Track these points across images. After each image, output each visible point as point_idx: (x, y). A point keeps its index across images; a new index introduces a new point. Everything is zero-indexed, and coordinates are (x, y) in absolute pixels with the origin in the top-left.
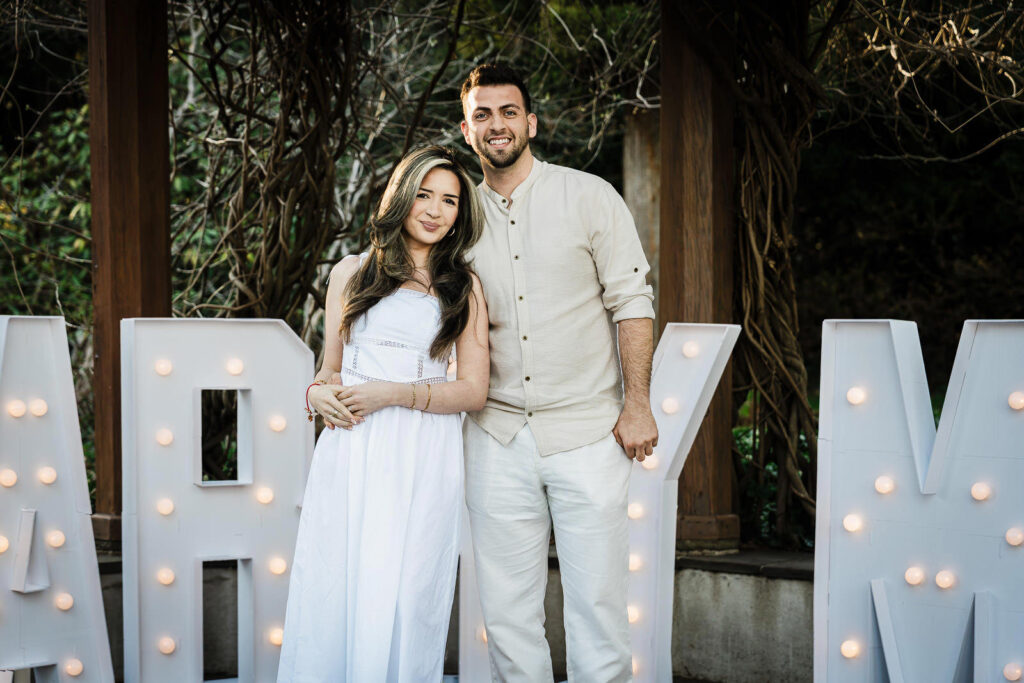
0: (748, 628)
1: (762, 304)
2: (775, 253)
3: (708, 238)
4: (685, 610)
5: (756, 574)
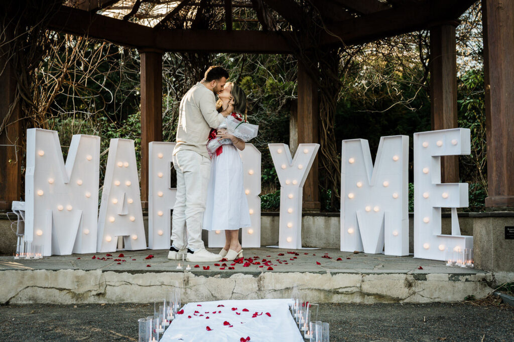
0: (323, 231)
1: (326, 143)
2: (330, 129)
3: (311, 125)
4: (305, 228)
5: (325, 216)
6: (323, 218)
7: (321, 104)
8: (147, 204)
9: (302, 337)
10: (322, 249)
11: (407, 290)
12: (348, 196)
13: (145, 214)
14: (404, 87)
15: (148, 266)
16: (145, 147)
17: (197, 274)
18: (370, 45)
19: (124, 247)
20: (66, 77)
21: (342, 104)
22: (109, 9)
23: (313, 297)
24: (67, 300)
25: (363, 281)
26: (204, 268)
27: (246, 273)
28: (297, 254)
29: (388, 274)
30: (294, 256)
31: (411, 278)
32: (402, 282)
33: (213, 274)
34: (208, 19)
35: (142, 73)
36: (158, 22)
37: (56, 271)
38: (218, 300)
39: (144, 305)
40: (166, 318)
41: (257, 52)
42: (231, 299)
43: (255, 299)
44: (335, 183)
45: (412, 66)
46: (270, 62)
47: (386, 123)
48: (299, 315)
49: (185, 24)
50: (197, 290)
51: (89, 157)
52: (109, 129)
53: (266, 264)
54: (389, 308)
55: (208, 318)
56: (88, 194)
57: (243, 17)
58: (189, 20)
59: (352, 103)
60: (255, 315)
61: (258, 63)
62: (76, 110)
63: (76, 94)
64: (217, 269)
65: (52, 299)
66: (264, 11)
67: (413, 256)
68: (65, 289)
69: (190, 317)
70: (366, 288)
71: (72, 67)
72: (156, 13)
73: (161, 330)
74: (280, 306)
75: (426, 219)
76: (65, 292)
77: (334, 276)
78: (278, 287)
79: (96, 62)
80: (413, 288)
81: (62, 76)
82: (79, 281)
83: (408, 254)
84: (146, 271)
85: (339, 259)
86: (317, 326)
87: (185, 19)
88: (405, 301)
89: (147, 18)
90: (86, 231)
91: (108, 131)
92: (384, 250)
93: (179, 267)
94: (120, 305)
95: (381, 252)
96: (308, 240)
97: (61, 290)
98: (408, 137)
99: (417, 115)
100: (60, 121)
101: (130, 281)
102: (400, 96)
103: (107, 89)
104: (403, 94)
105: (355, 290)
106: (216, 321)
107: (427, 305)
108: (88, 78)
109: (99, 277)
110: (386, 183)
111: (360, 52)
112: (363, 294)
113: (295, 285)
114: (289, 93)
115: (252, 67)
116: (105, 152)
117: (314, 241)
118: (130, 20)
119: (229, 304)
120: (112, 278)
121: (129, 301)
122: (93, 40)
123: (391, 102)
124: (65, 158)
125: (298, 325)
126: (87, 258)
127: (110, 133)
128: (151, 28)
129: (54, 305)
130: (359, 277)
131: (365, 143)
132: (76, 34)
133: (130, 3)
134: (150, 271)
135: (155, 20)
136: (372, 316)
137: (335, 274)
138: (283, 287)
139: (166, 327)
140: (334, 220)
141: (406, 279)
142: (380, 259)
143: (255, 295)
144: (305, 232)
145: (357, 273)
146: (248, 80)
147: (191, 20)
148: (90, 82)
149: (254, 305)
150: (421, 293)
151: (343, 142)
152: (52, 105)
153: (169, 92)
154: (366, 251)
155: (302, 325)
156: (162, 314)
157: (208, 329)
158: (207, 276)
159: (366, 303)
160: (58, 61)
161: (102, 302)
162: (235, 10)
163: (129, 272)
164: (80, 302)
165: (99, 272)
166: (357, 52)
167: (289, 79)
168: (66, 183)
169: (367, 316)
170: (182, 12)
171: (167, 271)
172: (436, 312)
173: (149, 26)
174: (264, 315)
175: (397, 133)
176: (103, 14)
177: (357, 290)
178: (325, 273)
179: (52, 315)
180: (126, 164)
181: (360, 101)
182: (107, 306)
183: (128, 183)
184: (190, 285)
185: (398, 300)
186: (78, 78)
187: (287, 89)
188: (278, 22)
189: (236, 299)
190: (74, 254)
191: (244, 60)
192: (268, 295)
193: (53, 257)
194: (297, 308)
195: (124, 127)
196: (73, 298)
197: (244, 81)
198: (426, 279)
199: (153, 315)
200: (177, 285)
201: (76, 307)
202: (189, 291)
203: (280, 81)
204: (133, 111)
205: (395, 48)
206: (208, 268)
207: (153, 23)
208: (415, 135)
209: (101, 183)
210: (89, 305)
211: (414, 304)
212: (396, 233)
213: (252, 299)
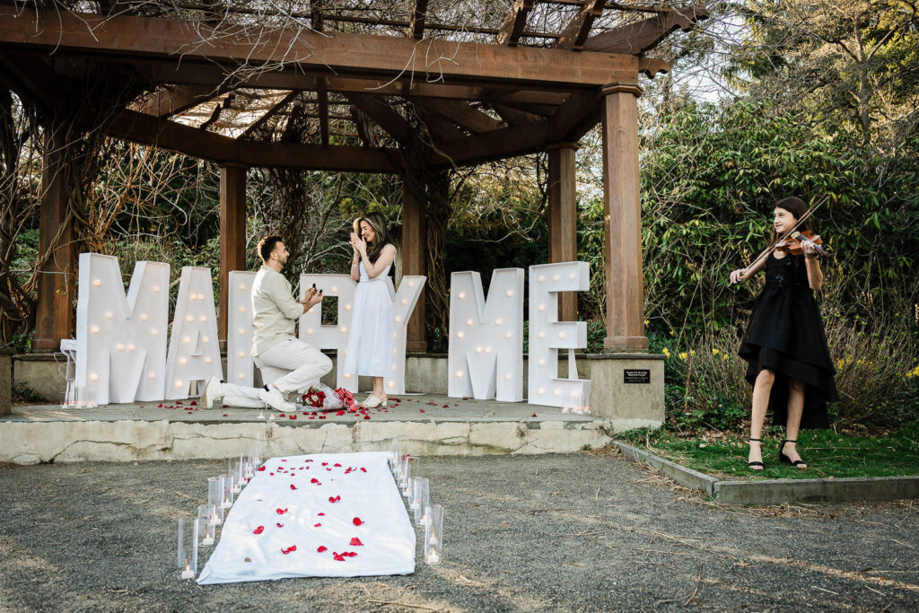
0: (429, 375)
2: (438, 260)
3: (417, 255)
4: (409, 371)
5: (432, 357)
6: (429, 360)
7: (429, 231)
8: (226, 343)
9: (399, 495)
10: (429, 394)
11: (518, 440)
12: (456, 334)
13: (224, 356)
14: (522, 215)
15: (225, 415)
16: (225, 276)
17: (282, 424)
18: (484, 166)
19: (197, 393)
20: (130, 192)
21: (453, 233)
22: (183, 115)
23: (415, 449)
24: (126, 456)
25: (471, 431)
26: (291, 417)
27: (339, 423)
28: (398, 401)
29: (498, 422)
30: (395, 402)
31: (523, 427)
32: (514, 431)
33: (301, 425)
34: (301, 131)
35: (222, 190)
36: (242, 132)
37: (112, 422)
38: (307, 454)
39: (220, 461)
40: (243, 475)
41: (358, 171)
42: (321, 452)
43: (349, 452)
44: (444, 321)
45: (531, 191)
46: (373, 182)
47: (502, 253)
48: (397, 470)
49: (274, 135)
50: (281, 443)
51: (156, 288)
52: (185, 255)
53: (363, 412)
54: (499, 460)
55: (293, 475)
56: (154, 331)
57: (341, 130)
58: (278, 131)
59: (466, 232)
60: (349, 470)
61: (358, 183)
62: (141, 231)
63: (141, 213)
64: (306, 418)
65: (108, 455)
66: (365, 124)
67: (527, 402)
68: (123, 444)
69: (272, 474)
70: (474, 438)
71: (137, 183)
72: (239, 122)
73: (237, 490)
74: (376, 460)
75: (542, 361)
76: (124, 446)
77: (439, 425)
78: (376, 438)
79: (167, 176)
80: (526, 438)
81: (125, 191)
82: (140, 434)
83: (522, 400)
84: (222, 422)
85: (446, 406)
86: (415, 483)
87: (273, 130)
88: (517, 452)
89: (228, 127)
90: (152, 375)
91: (183, 257)
92: (495, 395)
93: (261, 417)
94: (190, 461)
95: (493, 398)
96: (412, 384)
97: (119, 444)
98: (523, 270)
99: (536, 246)
100: (125, 245)
101: (203, 433)
102: (515, 226)
103: (180, 209)
104: (521, 223)
105: (461, 440)
106: (302, 479)
107: (540, 456)
108: (158, 196)
109: (165, 429)
110: (499, 321)
111: (472, 173)
112: (472, 445)
113: (395, 436)
114: (393, 218)
115: (352, 187)
116: (176, 282)
117: (420, 386)
118: (208, 129)
119: (319, 458)
120: (180, 429)
121: (201, 457)
122: (164, 151)
123: (506, 231)
124: (126, 288)
125: (396, 481)
126: (151, 407)
127: (186, 259)
128: (233, 139)
129: (109, 463)
130: (466, 426)
131: (476, 276)
132: (144, 142)
133: (209, 110)
134: (227, 422)
135: (238, 130)
136: (480, 470)
137: (441, 422)
138: (382, 439)
139: (243, 487)
140: (441, 362)
141: (518, 428)
142: (491, 406)
143: (349, 448)
144: (409, 375)
145: (464, 422)
146: (347, 203)
147: (280, 131)
148: (160, 200)
149: (347, 459)
150: (534, 443)
151: (453, 274)
152: (113, 225)
153: (256, 214)
154: (476, 397)
155: (401, 481)
156: (238, 471)
157: (293, 487)
158: (294, 427)
159: (474, 454)
160: (121, 174)
161: (169, 457)
162: (332, 122)
163: (201, 422)
164: (141, 459)
165: (165, 423)
166: (469, 175)
167: (394, 202)
168: (128, 319)
169: (474, 469)
170: (270, 123)
171: (247, 422)
172: (548, 464)
173: (231, 136)
174: (359, 470)
175: (515, 265)
176: (176, 121)
177: (465, 440)
178: (429, 421)
179: (106, 474)
180: (201, 297)
181: (473, 230)
182: (174, 463)
183: (203, 319)
184: (273, 437)
185: (509, 451)
186: (144, 194)
187: (391, 213)
188: (381, 137)
189: (327, 452)
190: (137, 402)
191: (343, 178)
192: (364, 448)
193: (110, 406)
194: (395, 461)
195: (202, 253)
196: (133, 453)
197: (343, 203)
198: (539, 428)
199: (227, 473)
200: (258, 437)
201: (136, 464)
202: (272, 444)
203: (384, 204)
204: (213, 235)
205: (511, 171)
206: (295, 417)
207: (237, 133)
208: (530, 268)
209: (171, 318)
210: (152, 461)
211: (526, 456)
212: (509, 376)
213: (346, 452)
